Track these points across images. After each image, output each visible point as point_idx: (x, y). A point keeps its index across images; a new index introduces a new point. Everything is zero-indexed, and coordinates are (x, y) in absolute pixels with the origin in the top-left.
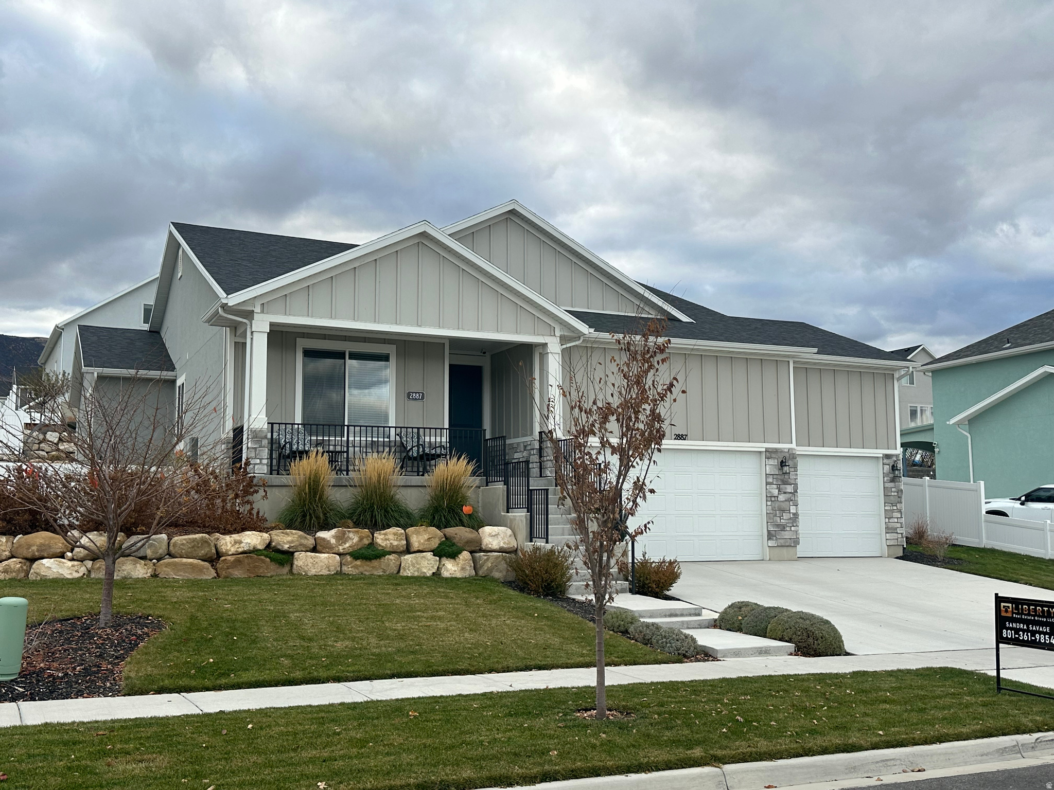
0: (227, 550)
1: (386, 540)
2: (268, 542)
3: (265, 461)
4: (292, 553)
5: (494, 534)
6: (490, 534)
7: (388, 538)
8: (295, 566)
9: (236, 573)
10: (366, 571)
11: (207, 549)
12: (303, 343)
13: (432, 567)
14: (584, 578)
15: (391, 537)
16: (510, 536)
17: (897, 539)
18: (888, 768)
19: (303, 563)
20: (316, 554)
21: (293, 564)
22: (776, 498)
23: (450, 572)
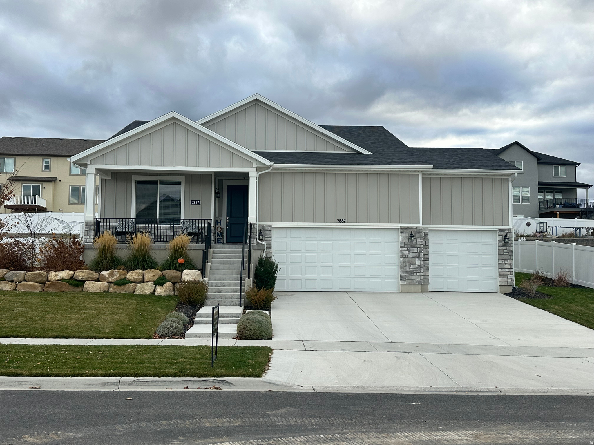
0: (51, 279)
1: (131, 276)
2: (71, 275)
3: (92, 237)
4: (85, 281)
5: (187, 274)
6: (186, 273)
7: (134, 275)
8: (84, 288)
9: (51, 290)
10: (118, 291)
11: (41, 278)
12: (135, 178)
13: (151, 290)
14: (222, 297)
16: (198, 275)
17: (507, 282)
18: (21, 385)
19: (88, 286)
20: (96, 282)
21: (83, 286)
22: (407, 256)
23: (158, 293)
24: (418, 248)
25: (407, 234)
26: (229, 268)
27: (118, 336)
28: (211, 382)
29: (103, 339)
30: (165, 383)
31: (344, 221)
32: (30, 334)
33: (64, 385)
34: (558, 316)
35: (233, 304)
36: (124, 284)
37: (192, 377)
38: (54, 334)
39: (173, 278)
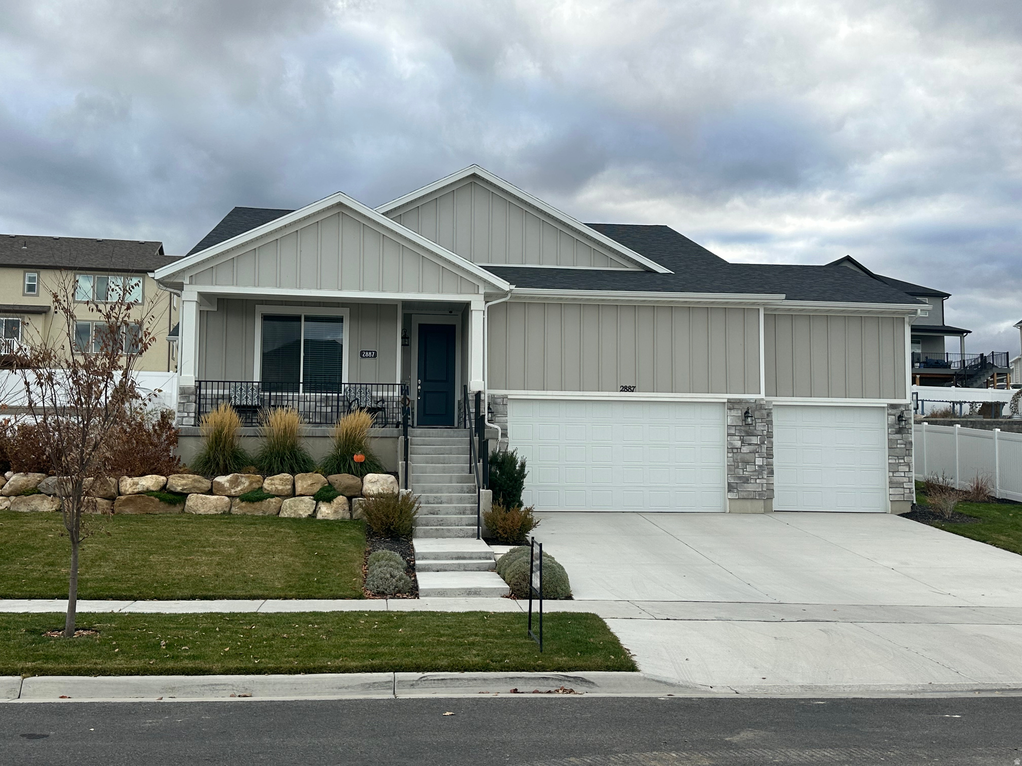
0: (125, 491)
1: (272, 484)
2: (162, 484)
3: (192, 415)
4: (187, 495)
5: (373, 480)
6: (370, 480)
7: (276, 483)
8: (186, 506)
9: (127, 510)
10: (248, 511)
12: (261, 310)
13: (309, 510)
14: (442, 522)
15: (277, 482)
16: (392, 483)
17: (903, 494)
18: (215, 692)
19: (194, 503)
20: (208, 496)
21: (185, 504)
22: (739, 450)
23: (323, 514)
24: (757, 436)
25: (740, 412)
26: (444, 471)
27: (303, 593)
28: (556, 679)
29: (277, 601)
30: (475, 682)
31: (632, 389)
32: (140, 592)
33: (295, 689)
34: (1014, 552)
35: (463, 535)
36: (261, 499)
37: (517, 671)
38: (187, 592)
39: (348, 488)
